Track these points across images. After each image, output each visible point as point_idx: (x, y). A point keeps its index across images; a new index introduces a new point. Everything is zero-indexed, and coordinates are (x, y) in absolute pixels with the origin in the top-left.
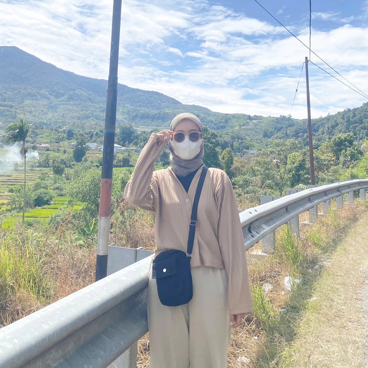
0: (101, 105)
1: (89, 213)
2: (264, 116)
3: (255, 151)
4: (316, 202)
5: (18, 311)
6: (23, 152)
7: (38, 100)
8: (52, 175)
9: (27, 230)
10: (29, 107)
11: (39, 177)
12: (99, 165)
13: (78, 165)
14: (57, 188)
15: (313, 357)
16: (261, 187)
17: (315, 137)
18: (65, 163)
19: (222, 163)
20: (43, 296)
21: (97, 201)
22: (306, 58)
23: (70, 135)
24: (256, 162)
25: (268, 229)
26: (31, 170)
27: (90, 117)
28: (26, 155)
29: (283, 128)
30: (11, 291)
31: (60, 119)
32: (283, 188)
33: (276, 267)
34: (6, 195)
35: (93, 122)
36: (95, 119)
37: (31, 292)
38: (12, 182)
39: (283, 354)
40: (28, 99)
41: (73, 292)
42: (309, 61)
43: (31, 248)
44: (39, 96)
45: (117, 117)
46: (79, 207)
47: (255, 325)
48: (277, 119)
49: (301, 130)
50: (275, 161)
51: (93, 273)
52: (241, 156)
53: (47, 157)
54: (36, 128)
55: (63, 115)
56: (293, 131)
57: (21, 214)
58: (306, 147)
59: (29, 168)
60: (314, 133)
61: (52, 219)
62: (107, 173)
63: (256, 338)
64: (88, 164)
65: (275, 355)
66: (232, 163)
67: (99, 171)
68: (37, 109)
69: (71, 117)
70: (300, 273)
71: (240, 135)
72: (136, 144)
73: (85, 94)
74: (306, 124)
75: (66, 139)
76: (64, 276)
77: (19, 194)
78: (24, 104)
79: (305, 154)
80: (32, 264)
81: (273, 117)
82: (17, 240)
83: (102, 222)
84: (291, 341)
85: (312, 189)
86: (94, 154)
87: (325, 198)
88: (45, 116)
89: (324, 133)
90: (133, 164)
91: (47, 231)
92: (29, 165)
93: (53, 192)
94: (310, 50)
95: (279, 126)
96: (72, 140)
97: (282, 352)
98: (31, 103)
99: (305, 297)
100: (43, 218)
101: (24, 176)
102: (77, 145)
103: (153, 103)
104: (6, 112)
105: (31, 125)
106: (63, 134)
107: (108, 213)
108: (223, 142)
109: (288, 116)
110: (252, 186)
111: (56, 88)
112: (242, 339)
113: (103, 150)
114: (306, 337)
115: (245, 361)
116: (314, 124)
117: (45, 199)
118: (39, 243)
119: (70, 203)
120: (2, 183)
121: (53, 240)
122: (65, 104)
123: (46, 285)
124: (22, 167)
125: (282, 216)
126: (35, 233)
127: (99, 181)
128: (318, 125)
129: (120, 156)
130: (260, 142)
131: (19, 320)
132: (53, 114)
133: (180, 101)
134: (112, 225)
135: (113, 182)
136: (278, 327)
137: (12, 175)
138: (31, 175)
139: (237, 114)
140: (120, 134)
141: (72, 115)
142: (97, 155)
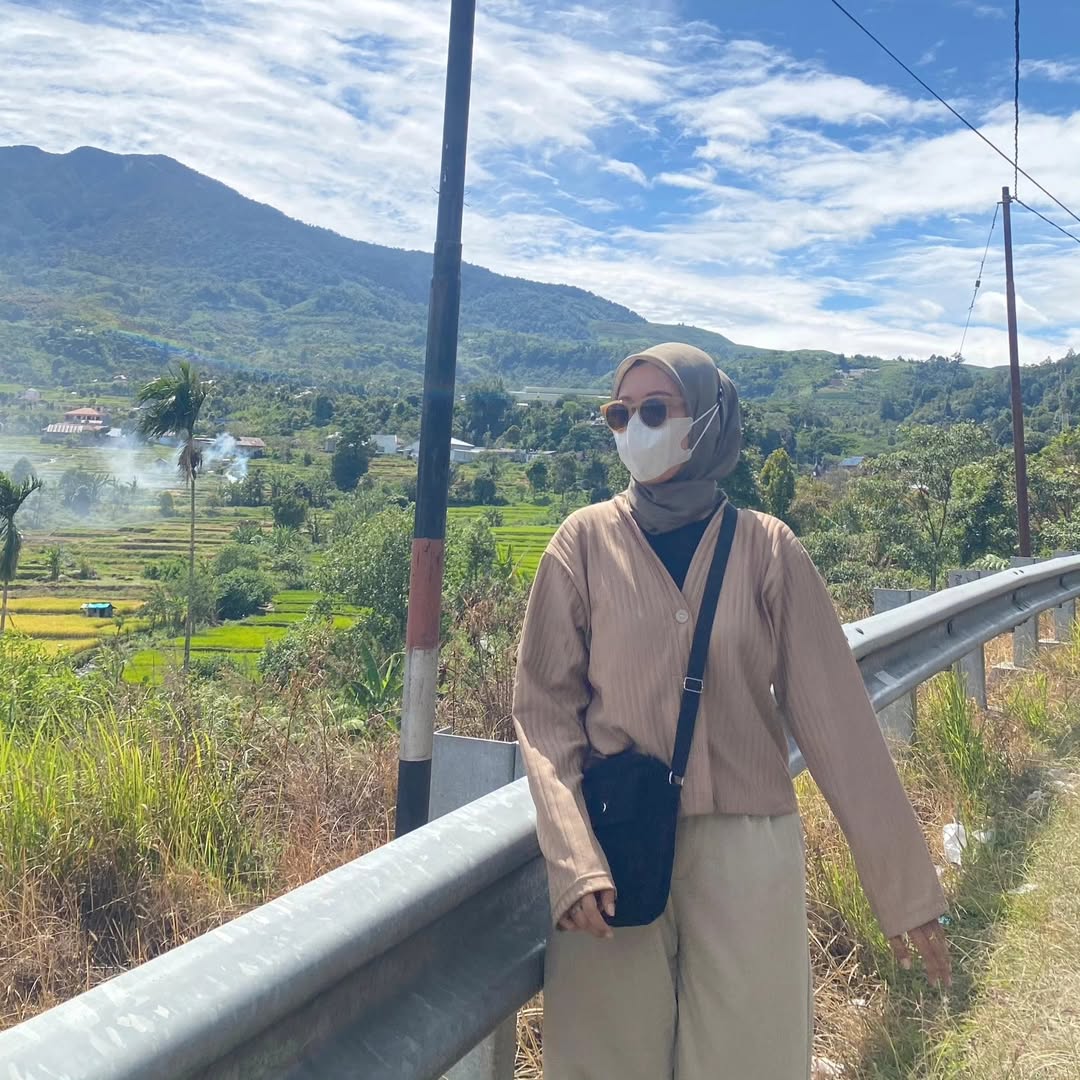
0: (413, 325)
1: (378, 637)
2: (884, 357)
3: (857, 460)
4: (1033, 606)
5: (168, 923)
6: (189, 461)
7: (233, 312)
8: (272, 529)
9: (197, 689)
10: (203, 330)
11: (234, 535)
12: (407, 498)
13: (346, 498)
14: (286, 567)
15: (1026, 1058)
16: (876, 564)
17: (1031, 419)
18: (307, 494)
19: (764, 493)
20: (243, 878)
21: (402, 604)
22: (1006, 190)
23: (324, 412)
24: (862, 493)
25: (895, 686)
26: (210, 513)
27: (380, 361)
28: (196, 469)
29: (940, 393)
30: (149, 865)
31: (294, 367)
32: (938, 567)
33: (919, 796)
34: (138, 587)
35: (388, 374)
36: (396, 367)
37: (207, 870)
38: (153, 548)
39: (939, 1050)
40: (201, 309)
41: (329, 867)
42: (1014, 200)
43: (207, 740)
44: (233, 300)
45: (459, 359)
46: (349, 620)
47: (857, 965)
48: (921, 365)
49: (992, 397)
50: (915, 487)
51: (388, 814)
52: (818, 474)
53: (256, 475)
54: (226, 391)
55: (304, 354)
56: (967, 402)
57: (180, 641)
58: (1005, 447)
59: (205, 508)
60: (1029, 408)
61: (270, 655)
62: (431, 524)
63: (861, 1002)
64: (374, 495)
65: (917, 1051)
66: (791, 495)
67: (408, 518)
68: (228, 336)
69: (327, 359)
70: (987, 814)
71: (813, 412)
72: (514, 438)
73: (366, 293)
74: (1006, 380)
75: (312, 423)
76: (304, 821)
77: (173, 584)
78: (190, 321)
79: (1002, 467)
80: (211, 786)
81: (911, 362)
82: (167, 718)
83: (415, 666)
84: (963, 1010)
85: (1021, 568)
86: (394, 466)
87: (1061, 594)
88: (250, 356)
89: (1057, 408)
90: (505, 497)
91: (254, 690)
92: (204, 500)
93: (273, 577)
94: (1017, 168)
95: (928, 386)
96: (329, 428)
97: (936, 1043)
98: (210, 318)
99: (1002, 882)
100: (242, 651)
101: (190, 530)
102: (342, 442)
103: (562, 318)
104: (138, 346)
105: (210, 382)
106: (302, 409)
107: (433, 637)
108: (764, 432)
109: (954, 359)
110: (851, 560)
111: (282, 277)
112: (820, 1005)
113: (417, 455)
114: (1007, 999)
115: (829, 1071)
116: (1029, 382)
117: (250, 599)
118: (233, 726)
119: (321, 609)
120: (127, 551)
121: (274, 716)
122: (310, 323)
123: (253, 848)
124: (183, 504)
125: (936, 647)
126: (221, 698)
127: (405, 546)
128: (1041, 385)
129: (470, 474)
130: (873, 432)
131: (171, 951)
132: (275, 352)
133: (640, 313)
134: (443, 672)
135: (449, 548)
136: (924, 971)
137: (153, 527)
138: (208, 527)
139: (807, 353)
140: (468, 409)
141: (330, 355)
142: (402, 469)
